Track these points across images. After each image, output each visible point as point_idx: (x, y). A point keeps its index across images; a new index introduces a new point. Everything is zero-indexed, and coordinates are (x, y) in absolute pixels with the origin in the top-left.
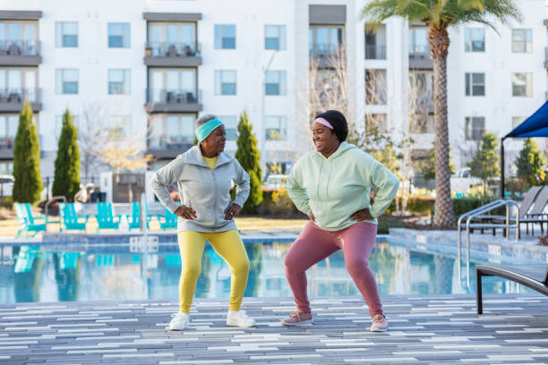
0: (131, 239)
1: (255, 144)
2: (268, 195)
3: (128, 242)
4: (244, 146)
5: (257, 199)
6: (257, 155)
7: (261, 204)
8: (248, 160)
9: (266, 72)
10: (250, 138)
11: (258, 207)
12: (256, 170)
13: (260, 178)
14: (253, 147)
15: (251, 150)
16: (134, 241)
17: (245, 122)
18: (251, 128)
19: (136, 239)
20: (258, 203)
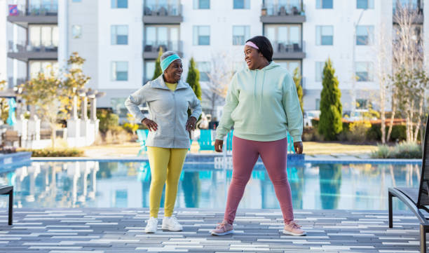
0: (216, 159)
1: (336, 85)
2: (346, 125)
3: (213, 161)
4: (328, 86)
5: (337, 128)
6: (338, 94)
7: (340, 133)
8: (331, 98)
9: (357, 27)
10: (333, 80)
11: (338, 135)
12: (337, 105)
13: (340, 112)
14: (335, 87)
15: (334, 90)
16: (217, 160)
17: (329, 67)
18: (334, 72)
19: (219, 158)
20: (338, 131)
